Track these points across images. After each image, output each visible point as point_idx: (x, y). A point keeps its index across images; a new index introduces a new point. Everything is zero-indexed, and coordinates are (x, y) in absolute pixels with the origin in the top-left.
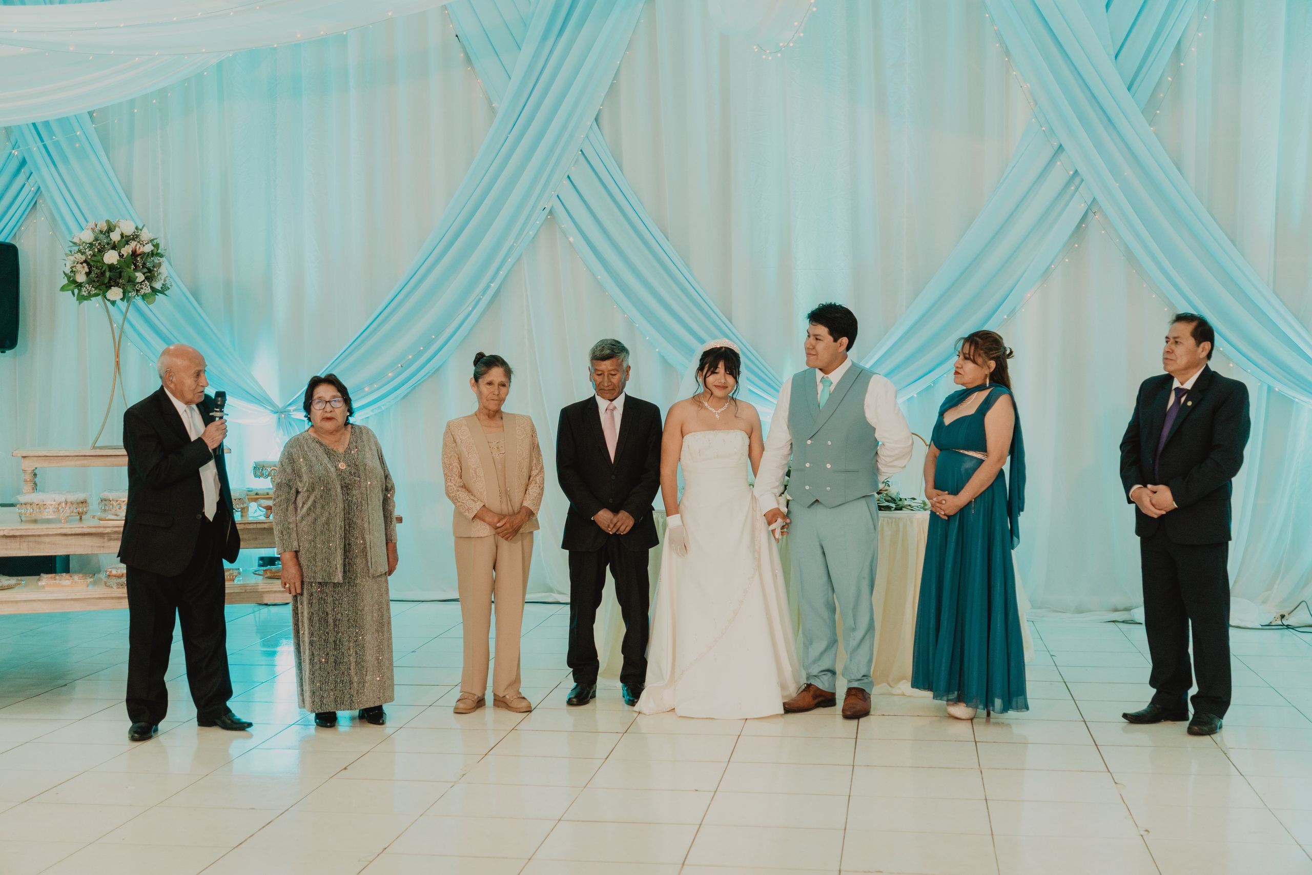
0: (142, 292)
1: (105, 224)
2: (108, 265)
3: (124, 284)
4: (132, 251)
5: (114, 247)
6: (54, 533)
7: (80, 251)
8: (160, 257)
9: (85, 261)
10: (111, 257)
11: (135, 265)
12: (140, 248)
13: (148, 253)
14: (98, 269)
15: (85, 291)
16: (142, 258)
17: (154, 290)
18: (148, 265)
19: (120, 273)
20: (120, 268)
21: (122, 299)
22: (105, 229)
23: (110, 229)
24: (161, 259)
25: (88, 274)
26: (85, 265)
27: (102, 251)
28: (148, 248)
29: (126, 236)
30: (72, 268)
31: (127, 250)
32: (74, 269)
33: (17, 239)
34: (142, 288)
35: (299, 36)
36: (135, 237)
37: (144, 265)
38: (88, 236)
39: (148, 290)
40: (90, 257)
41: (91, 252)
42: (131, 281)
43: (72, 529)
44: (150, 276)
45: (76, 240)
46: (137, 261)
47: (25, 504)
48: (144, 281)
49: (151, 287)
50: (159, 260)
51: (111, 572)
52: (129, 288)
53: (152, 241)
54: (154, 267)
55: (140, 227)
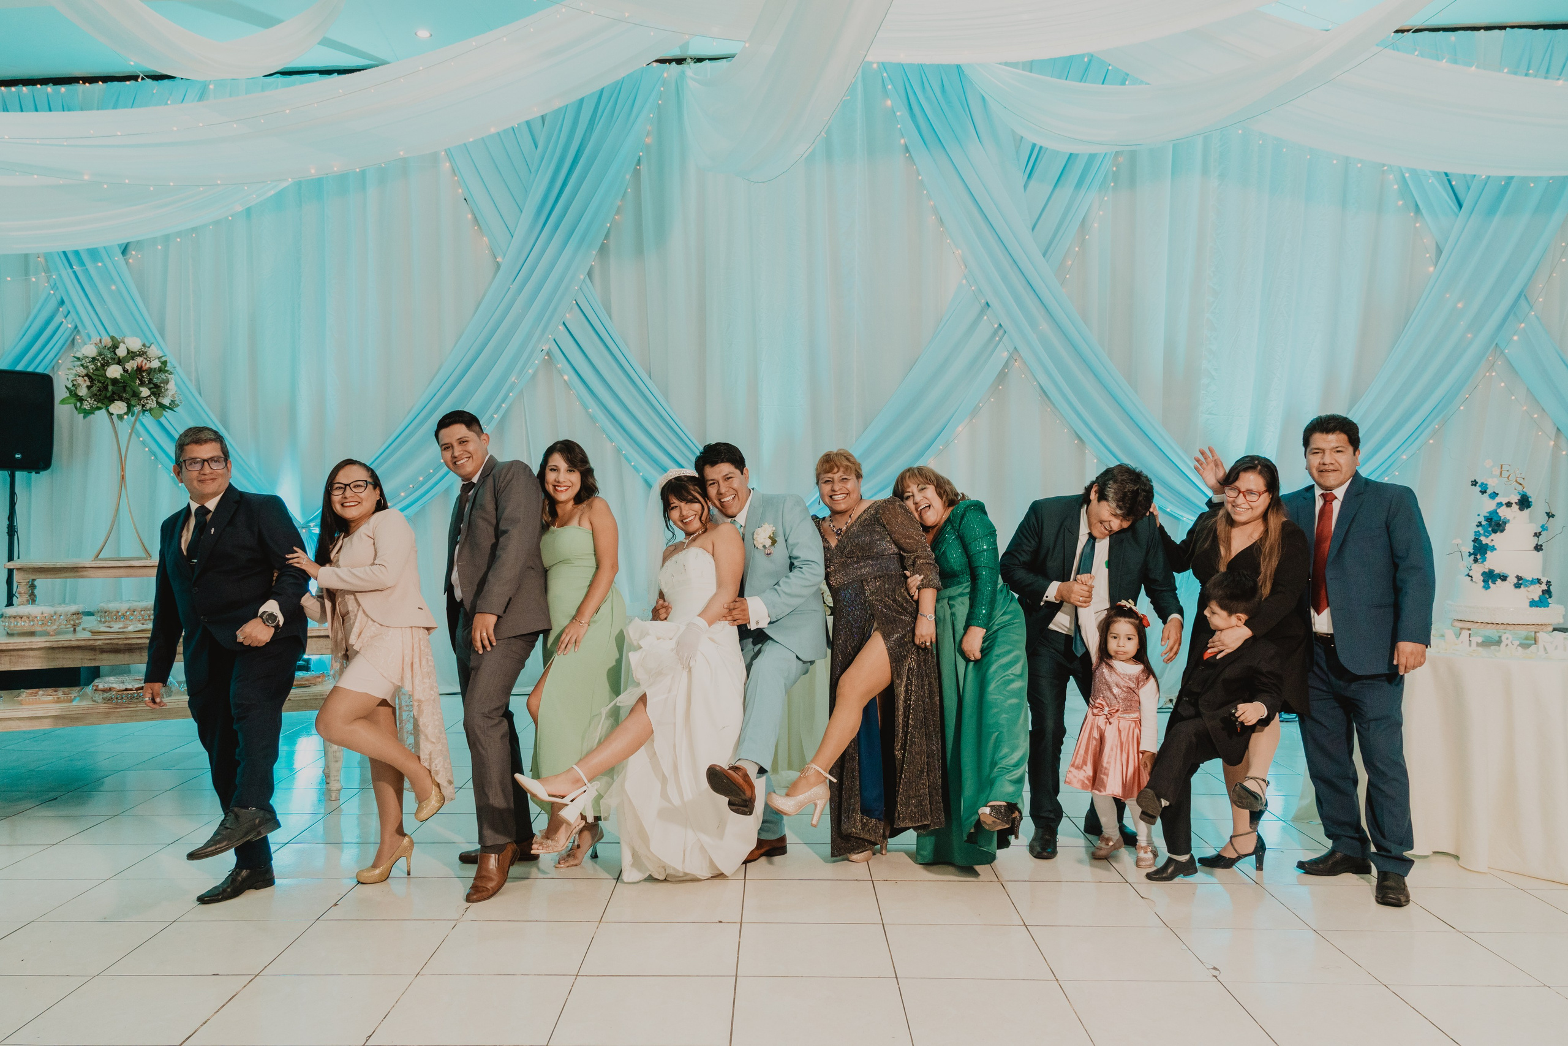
0: (148, 407)
1: (110, 340)
2: (111, 379)
3: (127, 399)
4: (137, 366)
5: (119, 362)
6: (39, 646)
7: (82, 365)
8: (169, 374)
9: (87, 375)
10: (114, 371)
11: (140, 380)
12: (146, 363)
13: (155, 369)
14: (101, 382)
15: (86, 405)
16: (149, 374)
17: (161, 406)
18: (155, 380)
19: (124, 387)
20: (124, 382)
21: (126, 414)
22: (110, 345)
23: (115, 347)
24: (169, 376)
25: (89, 388)
26: (86, 378)
27: (106, 364)
28: (155, 364)
29: (132, 352)
30: (72, 382)
31: (131, 365)
32: (75, 383)
33: (55, 370)
34: (148, 403)
35: (313, 171)
36: (142, 354)
37: (150, 381)
38: (90, 351)
39: (154, 405)
40: (92, 371)
41: (93, 366)
42: (136, 395)
43: (59, 643)
44: (157, 390)
45: (79, 355)
46: (143, 377)
47: (9, 617)
48: (149, 396)
49: (158, 403)
50: (165, 376)
51: (97, 686)
52: (133, 402)
53: (161, 357)
54: (161, 383)
55: (148, 345)
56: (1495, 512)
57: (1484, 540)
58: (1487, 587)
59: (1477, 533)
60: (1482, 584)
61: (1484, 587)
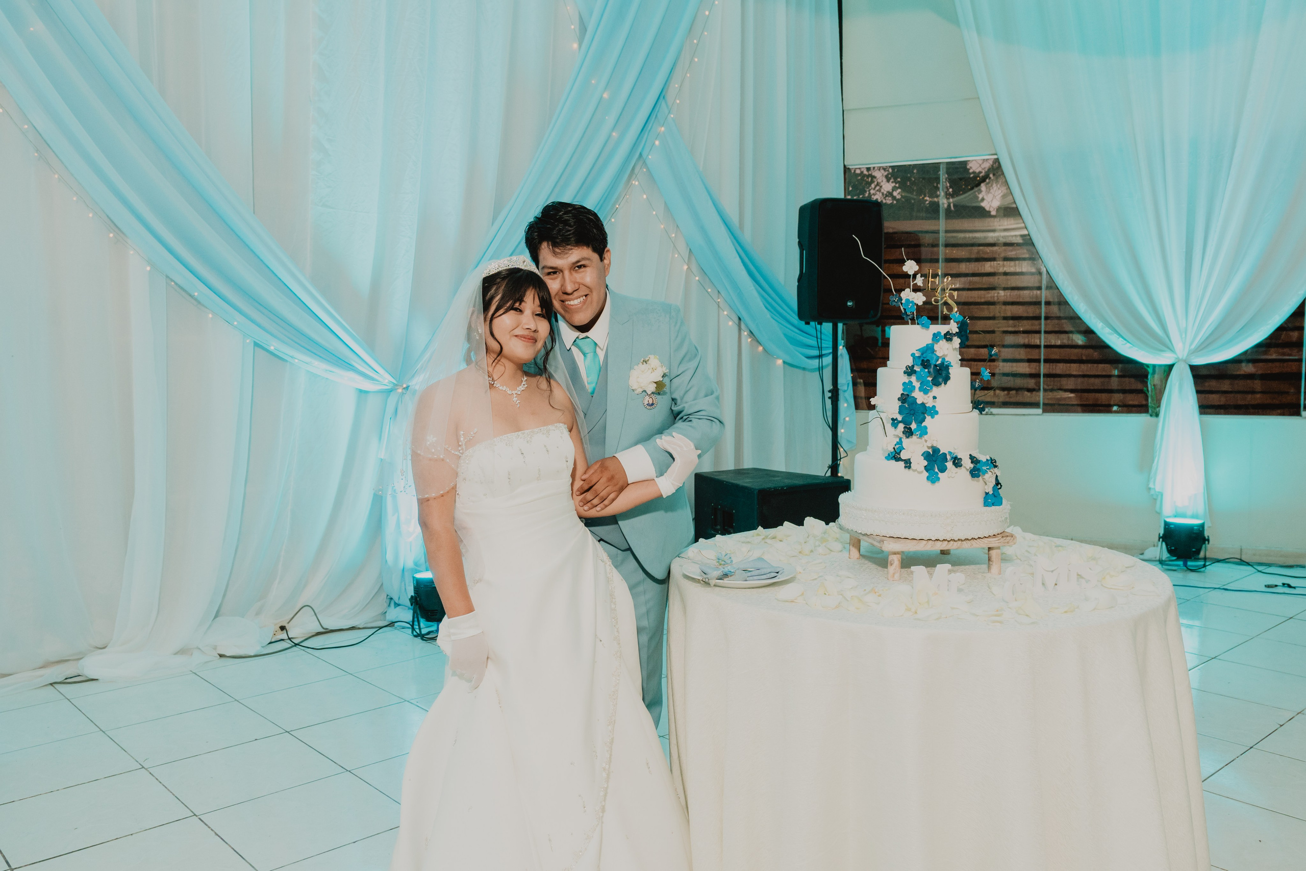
56: (929, 349)
57: (919, 397)
58: (933, 479)
59: (908, 386)
60: (926, 474)
61: (928, 478)
